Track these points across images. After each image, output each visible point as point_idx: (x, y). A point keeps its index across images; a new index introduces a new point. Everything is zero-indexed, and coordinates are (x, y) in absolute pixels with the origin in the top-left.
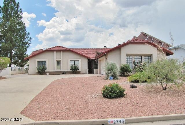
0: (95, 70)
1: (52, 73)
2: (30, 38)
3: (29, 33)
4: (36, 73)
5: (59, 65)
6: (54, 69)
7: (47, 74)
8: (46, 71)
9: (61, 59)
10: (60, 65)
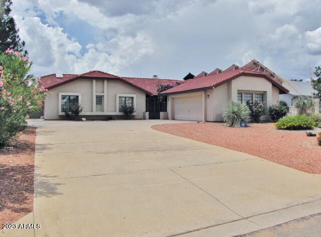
0: (162, 114)
1: (90, 118)
2: (26, 52)
3: (24, 43)
4: (57, 117)
5: (99, 104)
6: (92, 111)
7: (83, 119)
8: (81, 114)
9: (103, 93)
10: (101, 104)
